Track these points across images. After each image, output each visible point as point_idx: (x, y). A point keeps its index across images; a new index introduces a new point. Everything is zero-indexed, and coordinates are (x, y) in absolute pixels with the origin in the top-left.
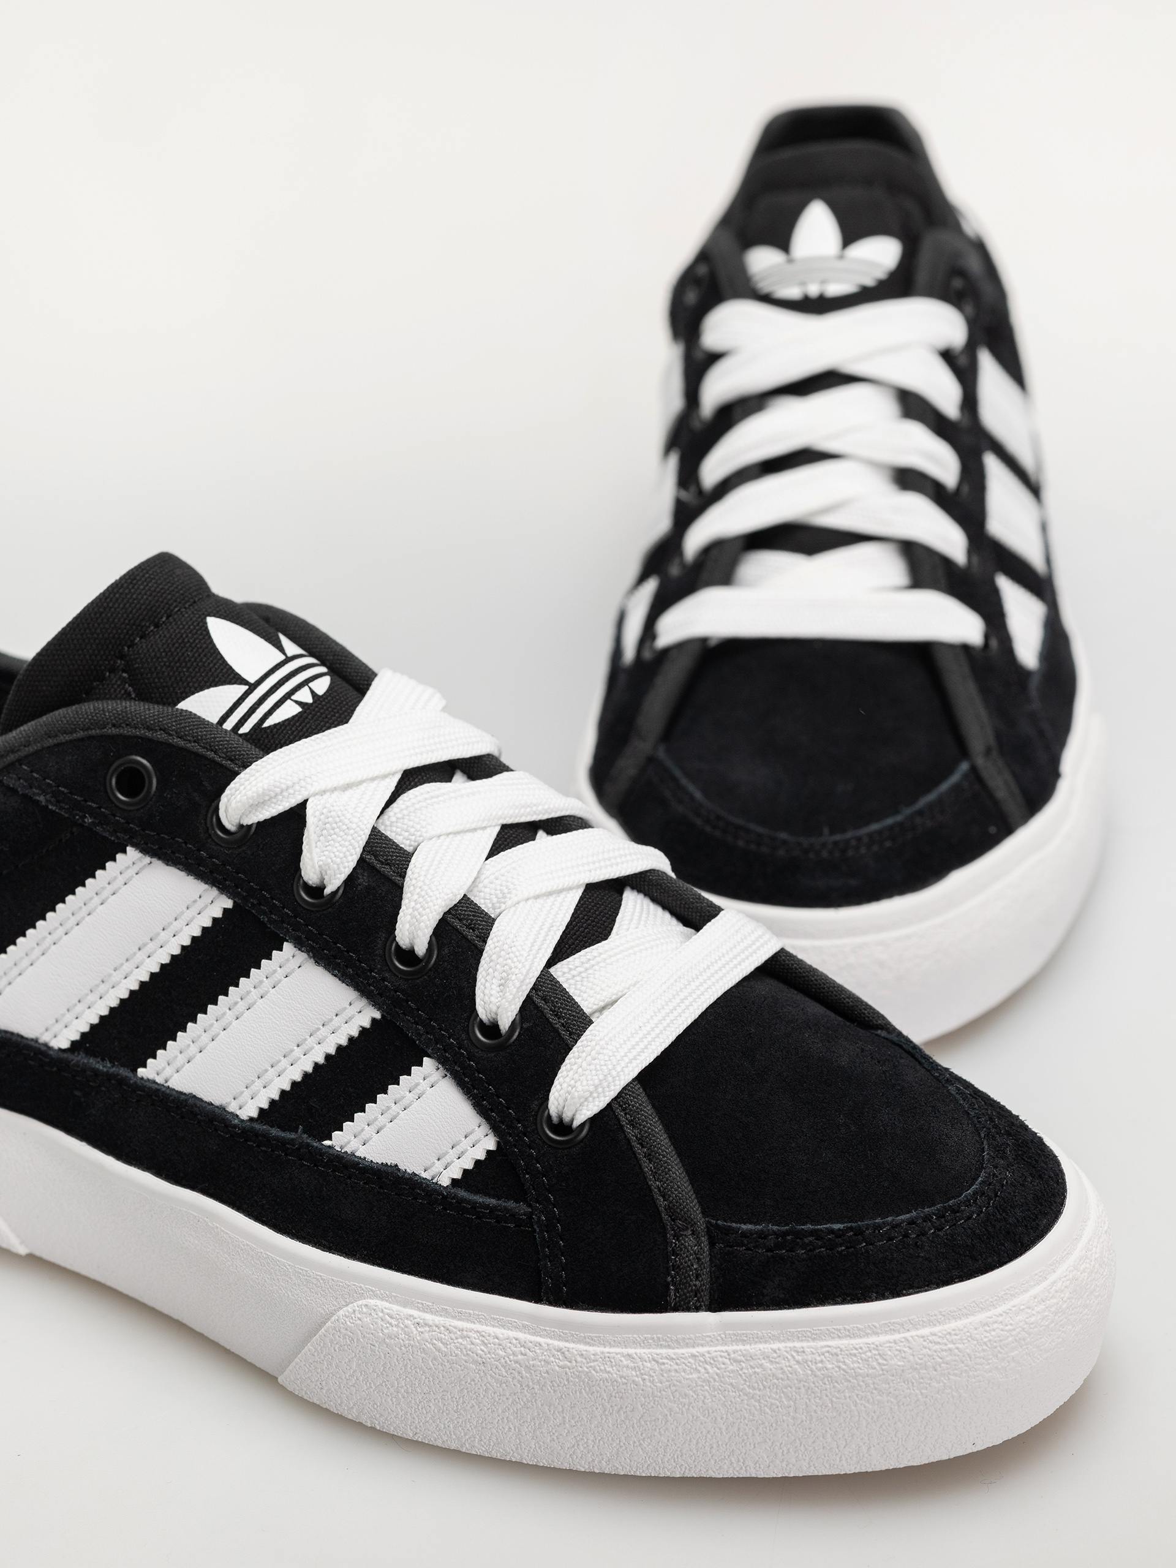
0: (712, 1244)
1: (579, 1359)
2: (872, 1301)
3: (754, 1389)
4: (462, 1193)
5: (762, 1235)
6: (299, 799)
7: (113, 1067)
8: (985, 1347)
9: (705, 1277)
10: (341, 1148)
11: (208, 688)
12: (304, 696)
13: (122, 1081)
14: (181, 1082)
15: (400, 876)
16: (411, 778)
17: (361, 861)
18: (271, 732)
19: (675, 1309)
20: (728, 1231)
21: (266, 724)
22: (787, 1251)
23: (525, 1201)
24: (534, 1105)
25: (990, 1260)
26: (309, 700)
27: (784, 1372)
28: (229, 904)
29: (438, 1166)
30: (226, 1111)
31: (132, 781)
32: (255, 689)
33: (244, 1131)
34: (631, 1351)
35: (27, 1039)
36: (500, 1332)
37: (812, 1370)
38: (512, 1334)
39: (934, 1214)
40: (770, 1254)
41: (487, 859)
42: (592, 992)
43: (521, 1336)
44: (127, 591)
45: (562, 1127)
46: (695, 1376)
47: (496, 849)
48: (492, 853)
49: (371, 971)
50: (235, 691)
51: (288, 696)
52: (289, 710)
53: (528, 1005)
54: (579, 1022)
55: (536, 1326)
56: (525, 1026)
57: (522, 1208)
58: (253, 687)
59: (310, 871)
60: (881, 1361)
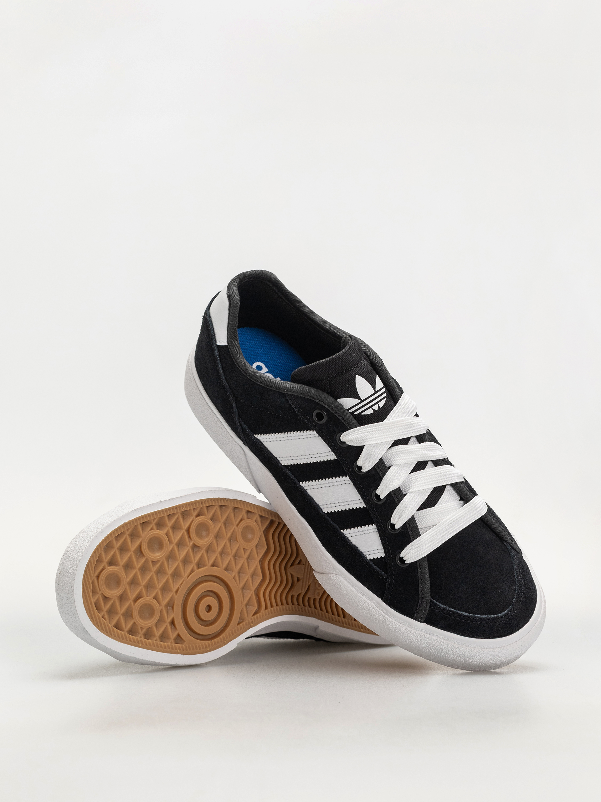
0: (430, 606)
1: (387, 620)
2: (466, 637)
3: (428, 645)
4: (372, 563)
5: (444, 609)
6: (363, 445)
7: (294, 477)
8: (492, 656)
9: (425, 616)
10: (345, 534)
11: (350, 398)
12: (376, 408)
13: (295, 483)
14: (311, 493)
15: (383, 475)
16: (397, 443)
17: (374, 467)
18: (363, 416)
19: (415, 619)
20: (436, 605)
21: (362, 414)
22: (449, 616)
23: (387, 574)
24: (397, 552)
25: (502, 634)
26: (377, 409)
27: (437, 645)
28: (336, 458)
29: (368, 553)
30: (319, 507)
31: (320, 416)
32: (363, 402)
33: (322, 515)
34: (400, 625)
35: (274, 456)
36: (370, 602)
37: (444, 647)
38: (373, 604)
39: (491, 618)
40: (444, 615)
41: (410, 473)
42: (424, 522)
43: (375, 606)
44: (336, 361)
45: (402, 560)
46: (414, 637)
47: (414, 470)
48: (411, 472)
49: (367, 496)
50: (357, 401)
51: (371, 407)
52: (370, 411)
53: (404, 525)
54: (417, 534)
55: (379, 605)
56: (402, 530)
57: (385, 575)
58: (362, 401)
59: (360, 463)
60: (463, 652)
